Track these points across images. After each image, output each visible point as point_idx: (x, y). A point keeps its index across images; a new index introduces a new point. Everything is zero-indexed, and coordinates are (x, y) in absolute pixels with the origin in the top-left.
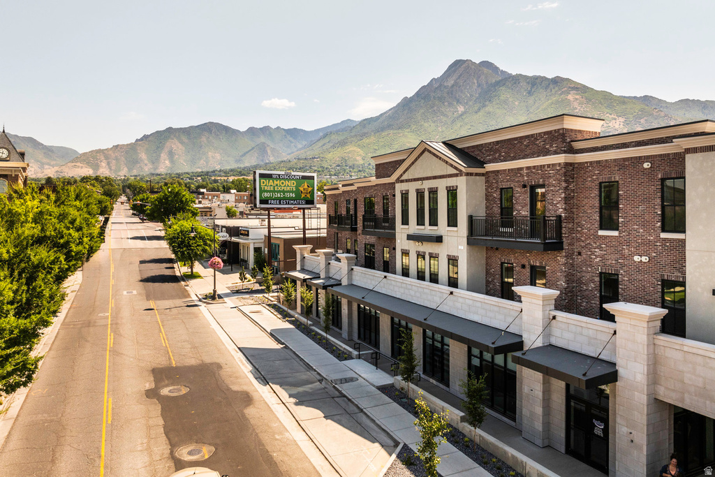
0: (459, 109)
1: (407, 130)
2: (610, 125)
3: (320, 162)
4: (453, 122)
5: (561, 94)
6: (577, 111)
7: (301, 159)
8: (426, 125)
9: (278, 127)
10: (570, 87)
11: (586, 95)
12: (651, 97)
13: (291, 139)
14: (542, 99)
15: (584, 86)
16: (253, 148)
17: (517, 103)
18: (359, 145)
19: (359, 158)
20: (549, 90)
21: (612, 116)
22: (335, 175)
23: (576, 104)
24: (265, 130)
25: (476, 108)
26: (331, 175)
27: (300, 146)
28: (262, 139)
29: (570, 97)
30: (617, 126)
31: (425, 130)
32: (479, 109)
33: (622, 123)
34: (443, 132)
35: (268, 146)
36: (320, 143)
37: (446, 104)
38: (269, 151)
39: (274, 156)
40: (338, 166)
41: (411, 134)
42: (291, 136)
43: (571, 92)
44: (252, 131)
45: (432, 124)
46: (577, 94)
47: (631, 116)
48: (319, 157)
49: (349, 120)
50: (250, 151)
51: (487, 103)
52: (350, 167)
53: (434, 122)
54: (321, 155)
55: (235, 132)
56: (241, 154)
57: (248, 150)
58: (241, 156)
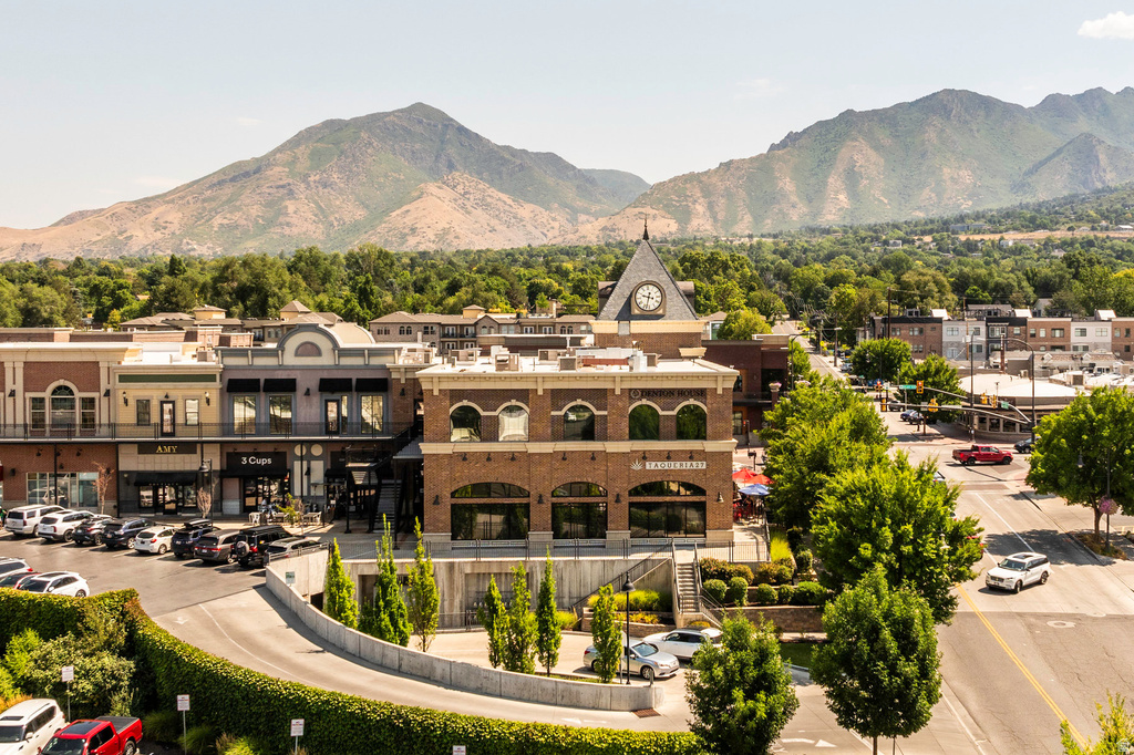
9: (1128, 89)
16: (1059, 151)
24: (1093, 99)
28: (1083, 125)
35: (1100, 142)
38: (1101, 157)
44: (1055, 106)
50: (1049, 159)
55: (1010, 111)
56: (1024, 169)
57: (1045, 155)
58: (1025, 174)
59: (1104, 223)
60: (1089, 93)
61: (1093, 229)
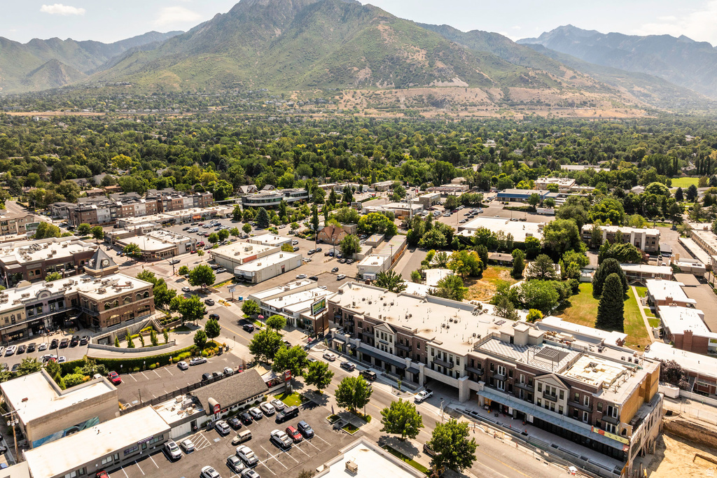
0: (276, 32)
1: (225, 54)
2: (414, 57)
3: (132, 89)
4: (272, 46)
5: (372, 24)
6: (386, 42)
7: (110, 86)
8: (244, 48)
9: (69, 40)
10: (380, 17)
11: (394, 25)
12: (449, 26)
13: (87, 53)
14: (355, 27)
15: (392, 16)
16: (42, 66)
17: (332, 30)
18: (174, 70)
19: (176, 85)
20: (361, 18)
21: (416, 48)
22: (155, 108)
23: (385, 36)
24: (53, 42)
25: (294, 33)
26: (150, 108)
27: (100, 63)
28: (51, 54)
29: (380, 27)
30: (420, 59)
31: (244, 55)
32: (297, 35)
33: (424, 56)
34: (262, 57)
35: (61, 63)
36: (127, 63)
37: (263, 26)
38: (62, 70)
39: (70, 75)
40: (155, 94)
41: (231, 59)
42: (87, 51)
43: (381, 22)
44: (35, 43)
45: (250, 49)
46: (386, 24)
47: (432, 49)
48: (130, 83)
49: (153, 32)
50: (38, 69)
51: (304, 28)
52: (168, 96)
53: (252, 46)
54: (133, 80)
55: (14, 45)
56: (26, 73)
57: (36, 68)
58: (27, 76)
59: (76, 108)
60: (52, 40)
61: (72, 111)
